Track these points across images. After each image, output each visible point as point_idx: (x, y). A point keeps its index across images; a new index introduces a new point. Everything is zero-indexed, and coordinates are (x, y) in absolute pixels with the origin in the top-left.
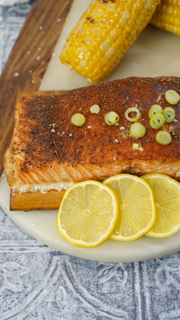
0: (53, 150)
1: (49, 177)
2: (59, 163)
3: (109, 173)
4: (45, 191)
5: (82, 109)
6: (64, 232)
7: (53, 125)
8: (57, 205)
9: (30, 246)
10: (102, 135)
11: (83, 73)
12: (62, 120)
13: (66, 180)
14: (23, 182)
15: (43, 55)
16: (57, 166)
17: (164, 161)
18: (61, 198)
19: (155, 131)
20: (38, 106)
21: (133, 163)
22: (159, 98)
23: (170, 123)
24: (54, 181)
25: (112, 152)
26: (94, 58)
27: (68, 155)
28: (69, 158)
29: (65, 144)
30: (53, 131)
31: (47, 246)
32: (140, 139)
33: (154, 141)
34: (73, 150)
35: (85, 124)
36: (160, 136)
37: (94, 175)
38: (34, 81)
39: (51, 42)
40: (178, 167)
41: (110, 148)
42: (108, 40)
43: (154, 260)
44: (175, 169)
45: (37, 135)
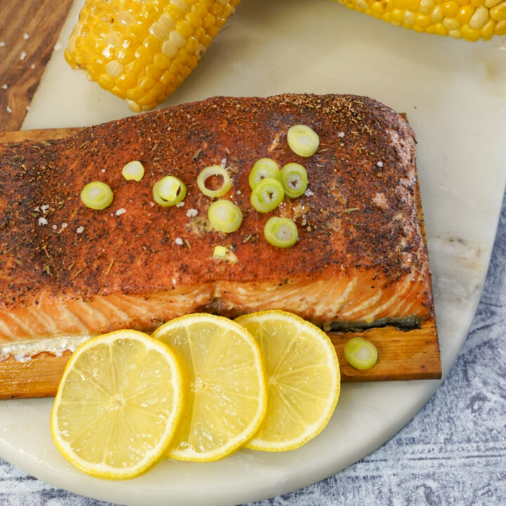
0: (41, 265)
1: (34, 326)
2: (55, 293)
3: (167, 311)
4: (26, 356)
5: (106, 171)
6: (66, 447)
7: (44, 208)
8: (52, 387)
10: (148, 228)
11: (115, 88)
13: (72, 331)
15: (33, 48)
16: (49, 302)
17: (283, 283)
18: (61, 372)
19: (263, 217)
20: (12, 165)
21: (218, 289)
22: (275, 143)
23: (296, 199)
24: (47, 334)
25: (169, 266)
26: (137, 55)
27: (74, 275)
28: (75, 282)
29: (68, 252)
30: (43, 221)
31: (33, 479)
32: (229, 235)
33: (259, 239)
34: (85, 265)
35: (112, 205)
36: (274, 228)
37: (135, 318)
38: (11, 108)
39: (54, 18)
40: (317, 295)
41: (165, 257)
42: (166, 15)
43: (269, 499)
44: (311, 299)
45: (7, 231)
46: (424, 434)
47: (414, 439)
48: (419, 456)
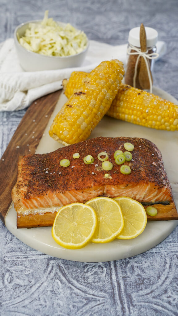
0: (48, 183)
1: (45, 203)
2: (53, 191)
3: (89, 197)
4: (42, 214)
5: (67, 157)
6: (58, 238)
7: (47, 169)
8: (51, 222)
9: (32, 255)
10: (82, 171)
11: (66, 140)
12: (53, 166)
13: (57, 205)
14: (26, 207)
15: (36, 135)
16: (51, 194)
17: (127, 185)
18: (54, 218)
19: (119, 166)
20: (35, 159)
21: (105, 189)
22: (120, 148)
23: (129, 161)
24: (49, 206)
25: (90, 181)
26: (73, 129)
27: (58, 186)
28: (59, 188)
29: (56, 179)
30: (47, 172)
31: (45, 254)
32: (109, 171)
33: (119, 172)
34: (62, 182)
35: (70, 166)
36: (123, 168)
37: (78, 200)
38: (30, 150)
39: (42, 128)
40: (137, 191)
41: (89, 178)
42: (82, 117)
43: (125, 259)
44: (135, 193)
45: (36, 175)
46: (173, 240)
47: (170, 241)
48: (173, 246)
